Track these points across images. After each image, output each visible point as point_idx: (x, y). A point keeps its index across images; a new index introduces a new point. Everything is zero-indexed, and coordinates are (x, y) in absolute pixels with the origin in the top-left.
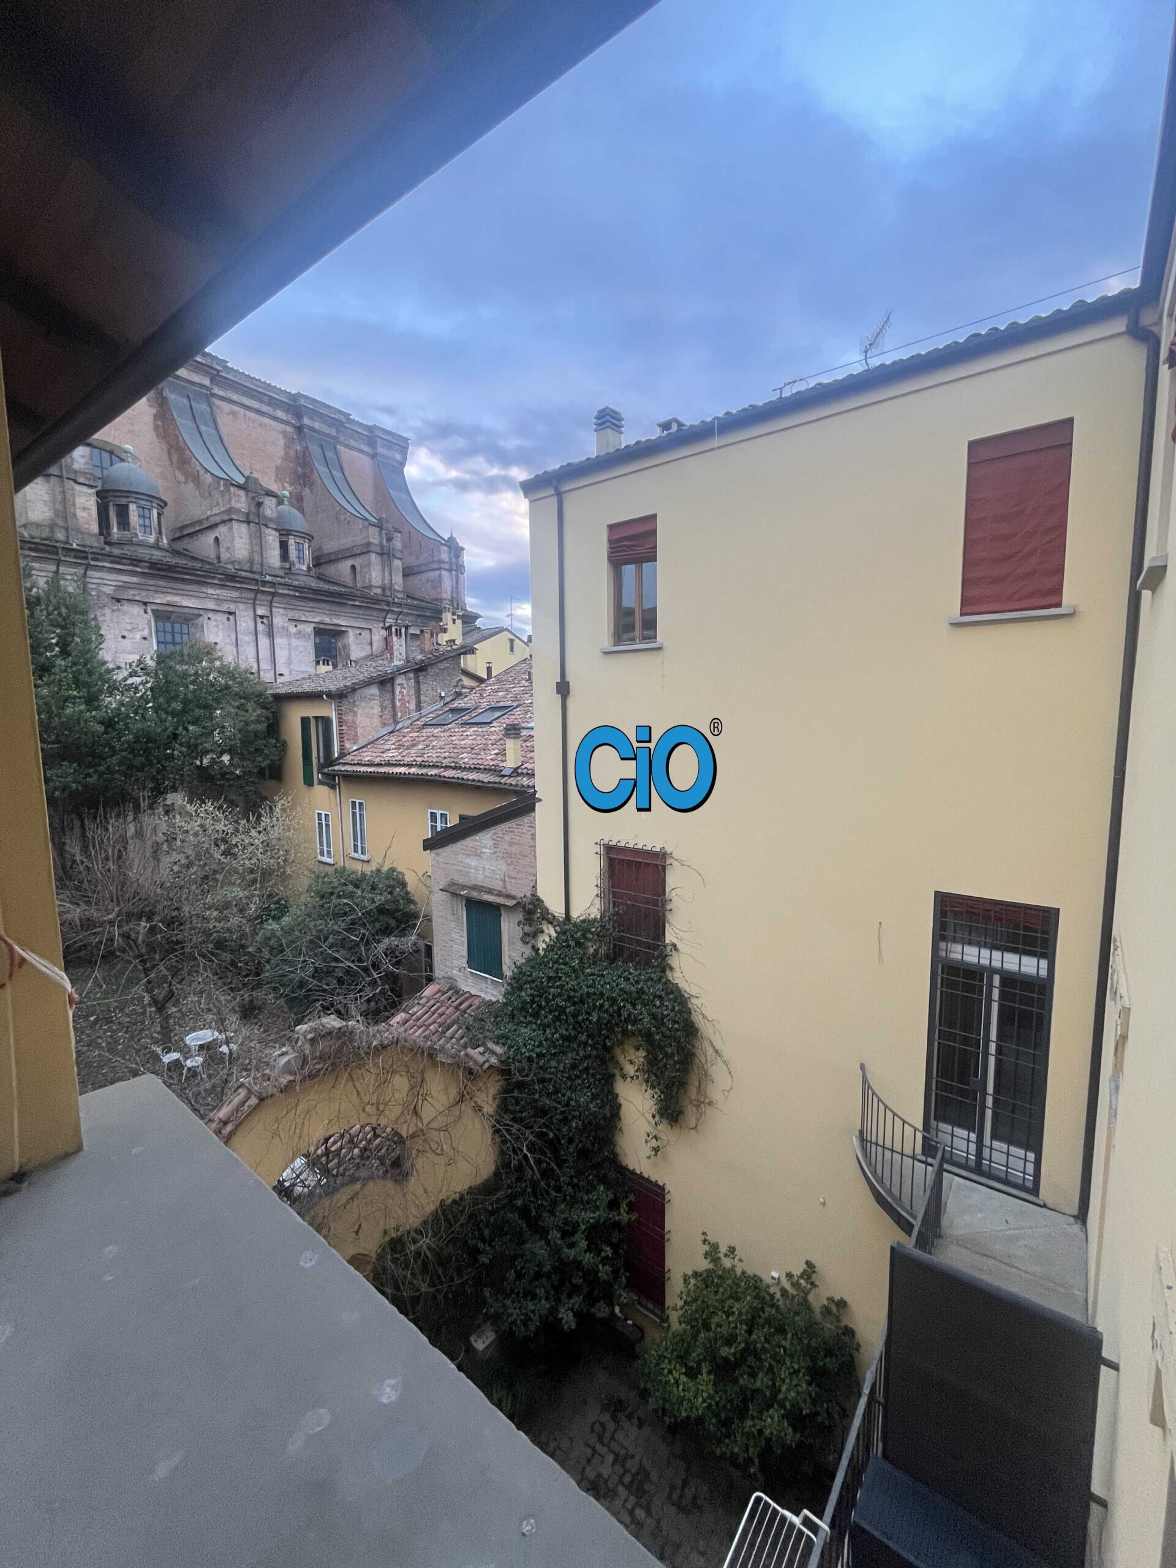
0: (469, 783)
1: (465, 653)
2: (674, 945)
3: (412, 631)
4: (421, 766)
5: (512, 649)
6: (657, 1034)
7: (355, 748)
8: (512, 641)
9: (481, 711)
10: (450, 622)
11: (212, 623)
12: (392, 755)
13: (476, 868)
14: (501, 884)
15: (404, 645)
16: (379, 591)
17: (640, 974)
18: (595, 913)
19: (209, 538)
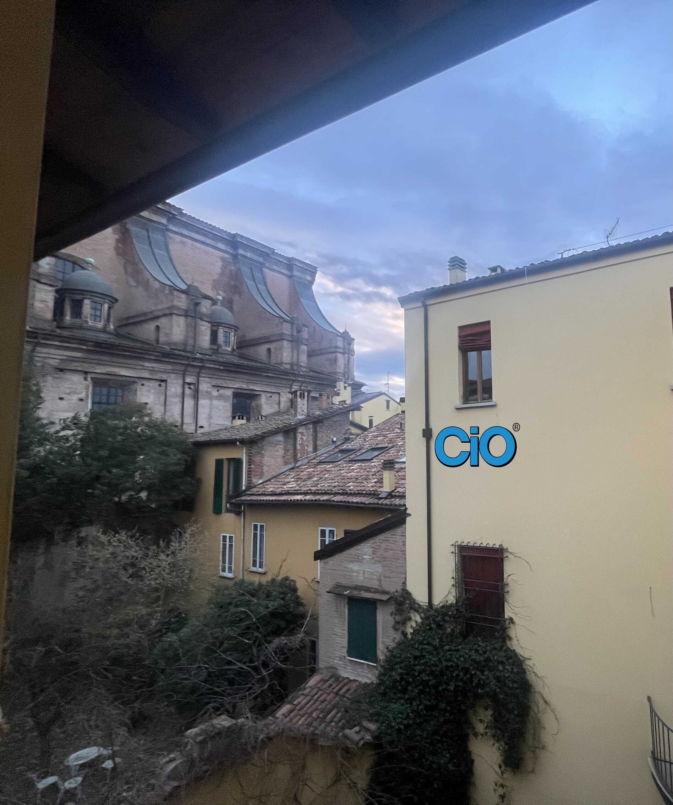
0: (354, 505)
1: (353, 410)
2: (511, 620)
3: (312, 394)
4: (315, 494)
5: (388, 407)
6: (501, 694)
7: (260, 482)
8: (388, 402)
9: (364, 451)
10: (342, 388)
11: (145, 388)
12: (292, 485)
13: (357, 572)
14: (377, 583)
15: (306, 405)
16: (288, 366)
17: (486, 646)
18: (452, 600)
19: (152, 326)
